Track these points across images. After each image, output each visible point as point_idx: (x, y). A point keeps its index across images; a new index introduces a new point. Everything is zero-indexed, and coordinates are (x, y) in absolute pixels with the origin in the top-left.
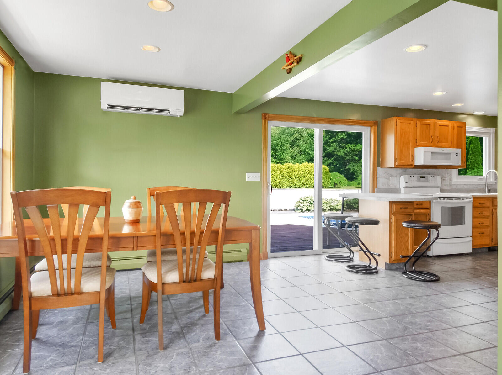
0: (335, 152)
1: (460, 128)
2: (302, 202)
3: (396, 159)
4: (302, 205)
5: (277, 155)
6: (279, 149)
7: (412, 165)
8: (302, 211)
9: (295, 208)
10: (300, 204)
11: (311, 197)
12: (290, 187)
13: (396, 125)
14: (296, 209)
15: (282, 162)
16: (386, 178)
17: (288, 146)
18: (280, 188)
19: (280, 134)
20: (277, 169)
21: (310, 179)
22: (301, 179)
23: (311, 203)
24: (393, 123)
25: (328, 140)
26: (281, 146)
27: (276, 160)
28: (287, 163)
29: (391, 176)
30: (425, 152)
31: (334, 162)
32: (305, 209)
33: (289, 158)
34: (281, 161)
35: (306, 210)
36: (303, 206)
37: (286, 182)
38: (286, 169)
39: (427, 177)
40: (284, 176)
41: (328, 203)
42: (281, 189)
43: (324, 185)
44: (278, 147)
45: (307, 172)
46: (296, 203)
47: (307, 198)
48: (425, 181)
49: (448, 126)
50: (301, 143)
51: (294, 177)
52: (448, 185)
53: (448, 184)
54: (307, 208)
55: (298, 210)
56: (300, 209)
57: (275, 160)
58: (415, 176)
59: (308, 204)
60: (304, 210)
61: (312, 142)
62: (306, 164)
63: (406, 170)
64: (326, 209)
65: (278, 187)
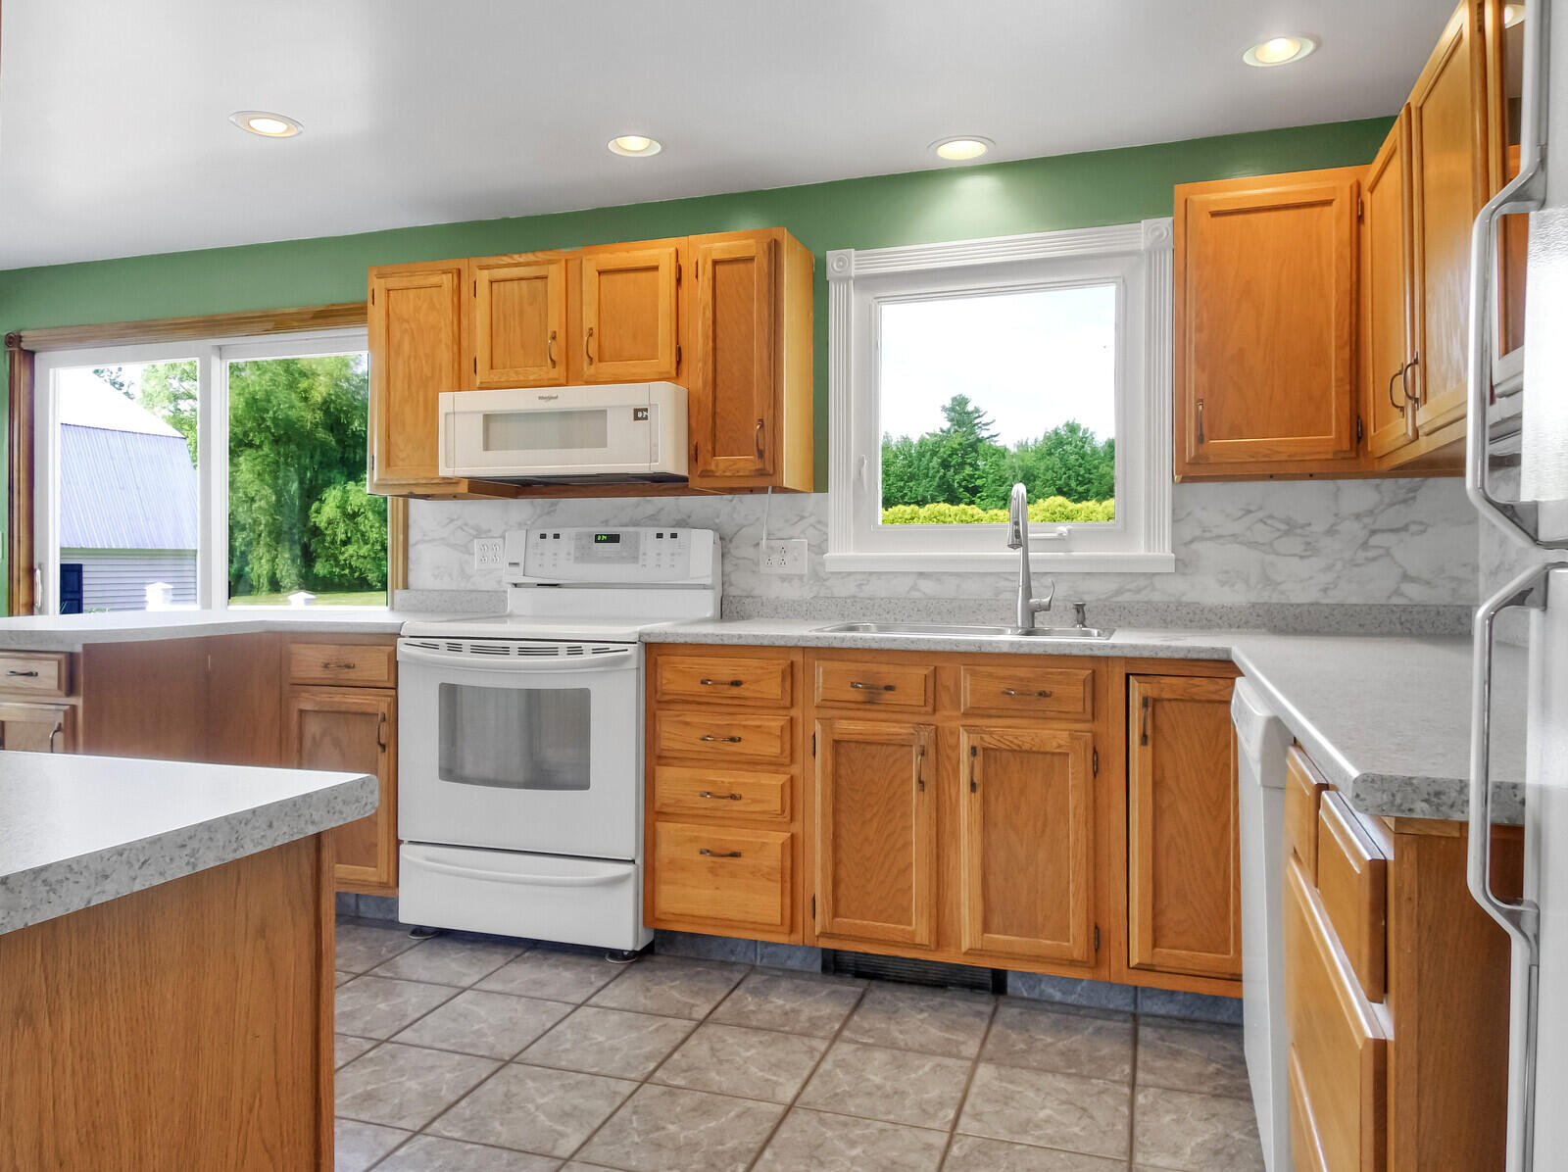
1: (742, 266)
13: (373, 304)
16: (454, 546)
29: (480, 533)
39: (636, 534)
48: (622, 559)
49: (656, 268)
52: (801, 577)
53: (805, 570)
58: (567, 532)
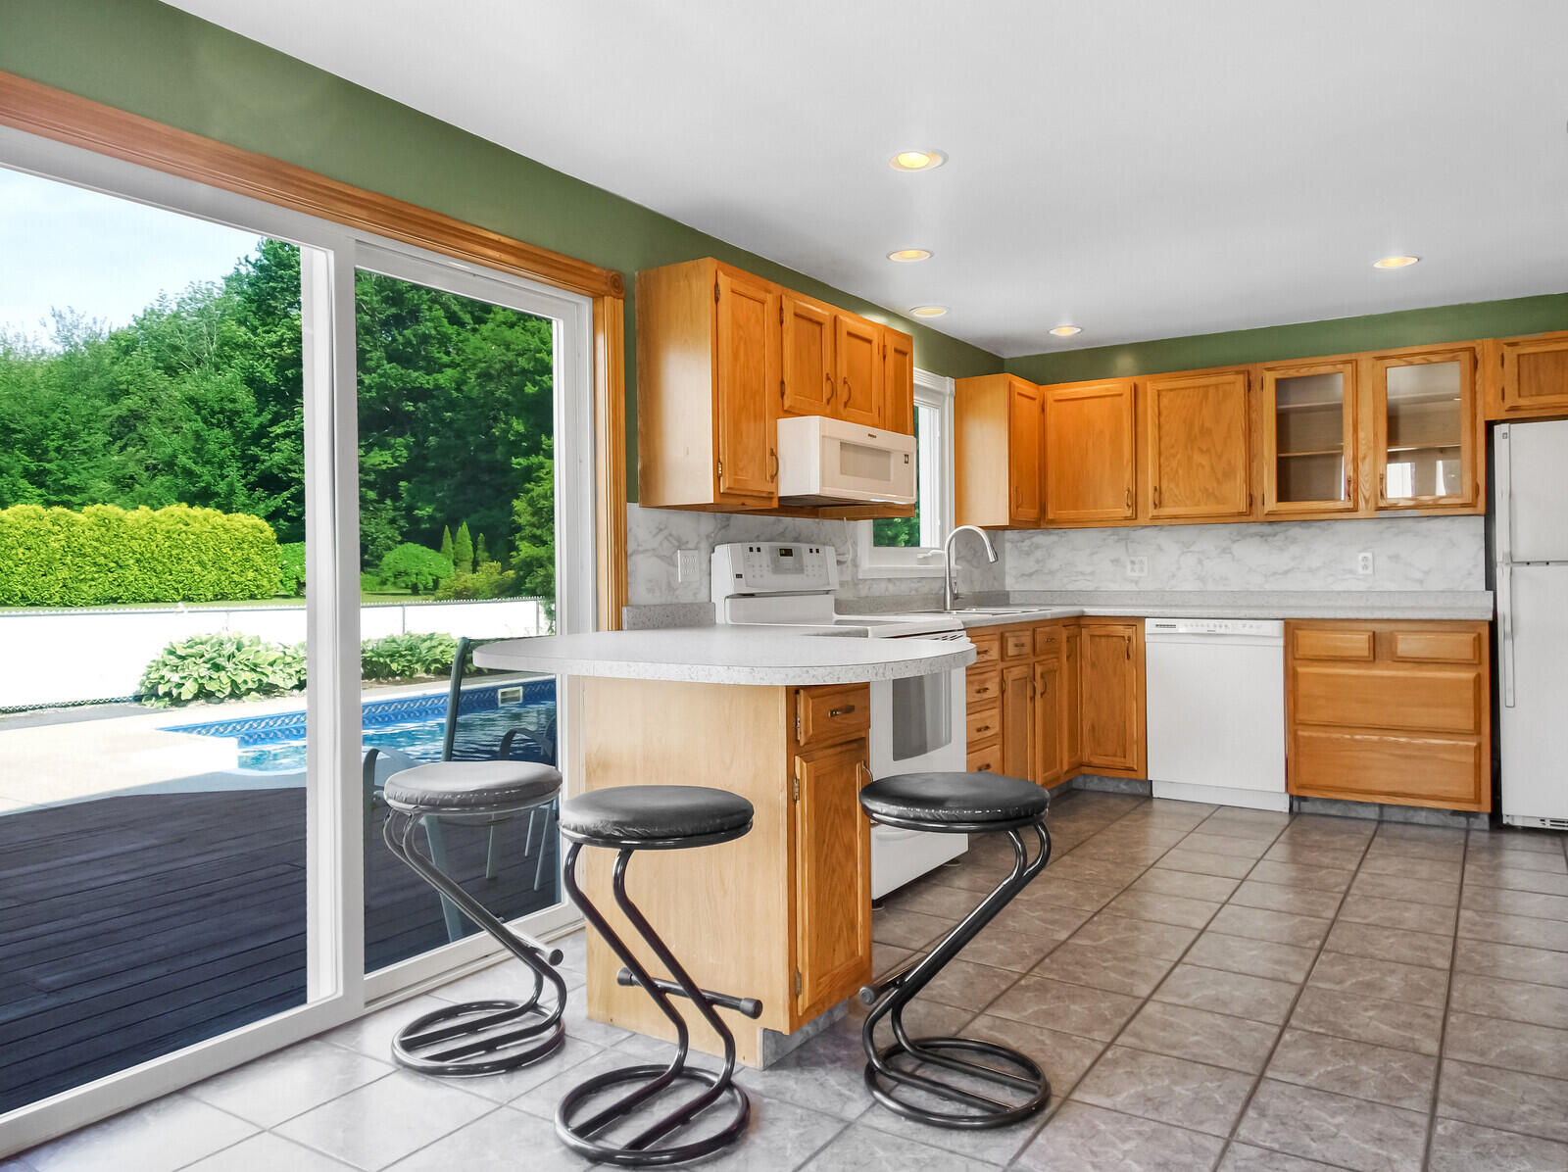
0: (291, 471)
1: (901, 356)
2: (176, 661)
3: (717, 462)
4: (176, 678)
5: (49, 472)
6: (58, 450)
7: (770, 497)
8: (177, 701)
9: (143, 690)
10: (165, 672)
11: (215, 640)
12: (114, 600)
13: (717, 300)
14: (148, 695)
15: (73, 499)
16: (662, 558)
17: (101, 439)
18: (66, 605)
19: (62, 388)
20: (50, 526)
21: (198, 569)
22: (160, 568)
23: (217, 667)
24: (702, 287)
25: (265, 427)
26: (65, 437)
27: (43, 491)
28: (99, 505)
29: (681, 545)
30: (823, 437)
31: (289, 506)
32: (189, 690)
33: (102, 485)
34: (66, 497)
35: (196, 697)
36: (182, 678)
37: (93, 580)
38: (96, 528)
39: (800, 549)
40: (84, 555)
41: (288, 660)
42: (73, 611)
43: (258, 587)
44: (53, 440)
45: (189, 539)
46: (145, 670)
47: (196, 644)
48: (794, 571)
49: (870, 341)
50: (156, 431)
51: (132, 561)
52: (850, 583)
53: (849, 579)
54: (202, 686)
55: (157, 696)
56: (168, 694)
57: (39, 491)
58: (764, 546)
59: (204, 672)
60: (183, 698)
61: (203, 430)
62: (180, 509)
63: (728, 519)
64: (281, 684)
65: (57, 599)
